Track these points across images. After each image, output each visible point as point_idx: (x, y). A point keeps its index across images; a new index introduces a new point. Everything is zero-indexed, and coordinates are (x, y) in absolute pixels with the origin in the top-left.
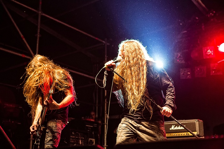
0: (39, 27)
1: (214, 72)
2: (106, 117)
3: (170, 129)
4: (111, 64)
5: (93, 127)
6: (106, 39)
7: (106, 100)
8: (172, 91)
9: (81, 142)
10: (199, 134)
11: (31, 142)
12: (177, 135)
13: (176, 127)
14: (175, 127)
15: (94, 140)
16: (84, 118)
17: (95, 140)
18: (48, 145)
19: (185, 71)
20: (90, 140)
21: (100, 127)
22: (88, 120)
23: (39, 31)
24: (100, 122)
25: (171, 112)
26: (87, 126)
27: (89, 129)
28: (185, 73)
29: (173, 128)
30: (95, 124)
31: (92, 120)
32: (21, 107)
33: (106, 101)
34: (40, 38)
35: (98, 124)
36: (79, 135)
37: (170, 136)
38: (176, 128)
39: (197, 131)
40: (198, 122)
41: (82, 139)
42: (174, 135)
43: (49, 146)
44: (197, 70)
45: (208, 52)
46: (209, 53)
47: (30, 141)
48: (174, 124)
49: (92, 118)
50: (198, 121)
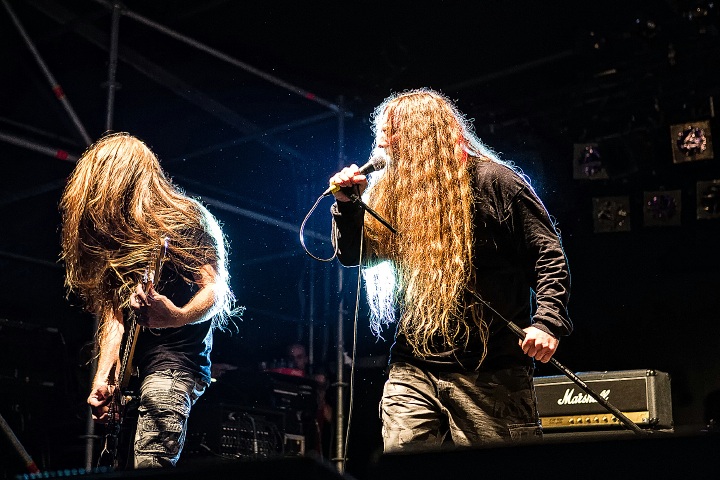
0: (113, 56)
1: (707, 209)
2: (340, 361)
3: (559, 402)
4: (351, 179)
5: (299, 395)
6: (341, 98)
7: (341, 305)
8: (558, 269)
9: (259, 448)
10: (657, 419)
11: (90, 447)
12: (581, 422)
13: (580, 395)
14: (575, 394)
15: (300, 439)
16: (268, 366)
17: (306, 440)
18: (145, 457)
19: (609, 204)
20: (288, 440)
21: (322, 395)
22: (280, 371)
23: (112, 70)
24: (321, 379)
25: (552, 347)
27: (285, 404)
28: (608, 212)
29: (567, 399)
30: (304, 387)
31: (295, 373)
32: (54, 327)
33: (341, 309)
34: (117, 93)
35: (315, 385)
36: (250, 421)
37: (560, 426)
38: (580, 399)
39: (651, 408)
40: (652, 378)
41: (260, 437)
42: (572, 422)
43: (149, 461)
44: (649, 203)
45: (688, 142)
46: (693, 146)
47: (84, 442)
48: (568, 387)
49: (296, 368)
50: (654, 375)
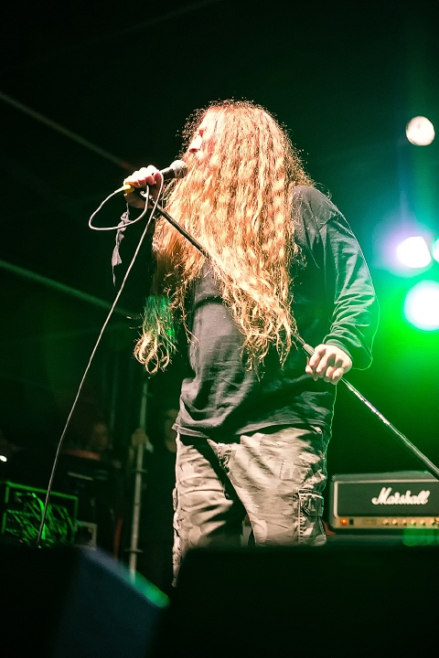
3: (374, 501)
13: (397, 494)
14: (392, 494)
17: (98, 528)
26: (71, 474)
29: (383, 498)
31: (92, 456)
33: (145, 390)
35: (111, 470)
38: (397, 499)
42: (387, 524)
48: (387, 486)
49: (93, 449)
